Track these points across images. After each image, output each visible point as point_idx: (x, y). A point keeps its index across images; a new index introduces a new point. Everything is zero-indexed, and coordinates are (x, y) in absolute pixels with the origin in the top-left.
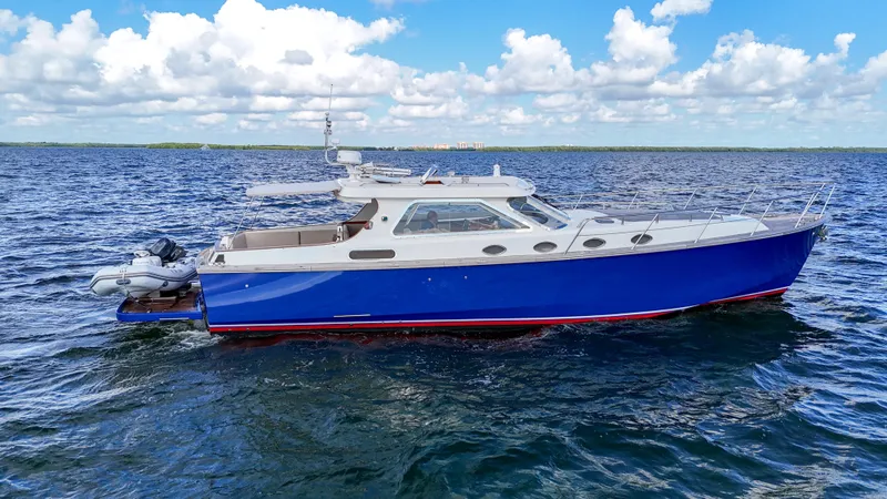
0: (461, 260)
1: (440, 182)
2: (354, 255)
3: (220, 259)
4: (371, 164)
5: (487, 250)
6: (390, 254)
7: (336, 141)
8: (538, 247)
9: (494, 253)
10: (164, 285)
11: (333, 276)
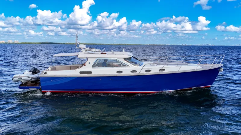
0: (110, 75)
1: (106, 53)
2: (81, 73)
3: (46, 73)
4: (88, 48)
5: (118, 72)
6: (91, 72)
7: (79, 42)
8: (132, 71)
9: (119, 73)
10: (31, 80)
11: (74, 78)
